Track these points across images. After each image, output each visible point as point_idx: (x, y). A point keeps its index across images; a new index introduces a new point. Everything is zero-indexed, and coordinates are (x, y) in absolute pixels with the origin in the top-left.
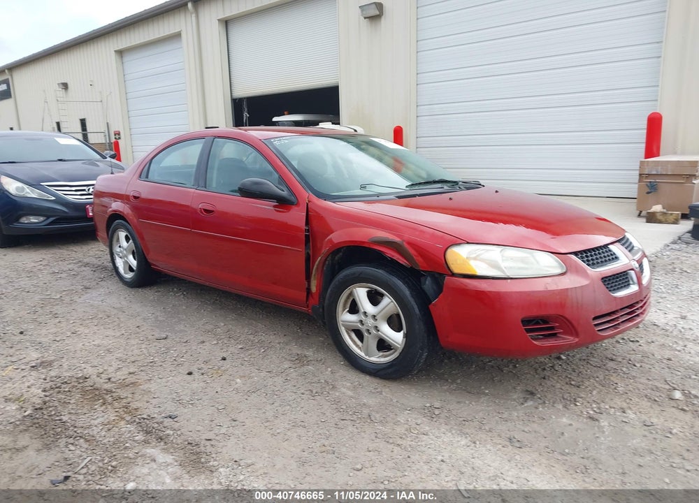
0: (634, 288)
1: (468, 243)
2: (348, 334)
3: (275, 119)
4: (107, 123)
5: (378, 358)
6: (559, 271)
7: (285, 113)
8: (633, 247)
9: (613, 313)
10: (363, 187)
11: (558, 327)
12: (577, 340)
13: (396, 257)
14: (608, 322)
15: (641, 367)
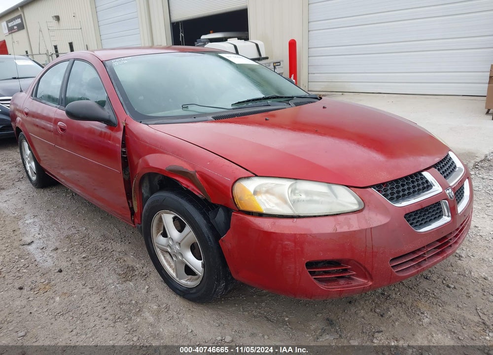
0: (446, 219)
1: (256, 176)
2: (163, 255)
3: (203, 37)
4: (87, 45)
5: (186, 282)
6: (355, 207)
7: (211, 32)
8: (455, 167)
9: (419, 250)
10: (185, 107)
11: (351, 269)
12: (370, 283)
13: (191, 187)
14: (412, 260)
15: (455, 288)
